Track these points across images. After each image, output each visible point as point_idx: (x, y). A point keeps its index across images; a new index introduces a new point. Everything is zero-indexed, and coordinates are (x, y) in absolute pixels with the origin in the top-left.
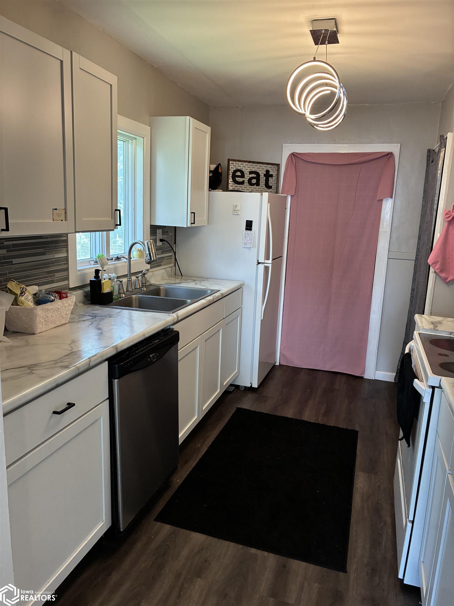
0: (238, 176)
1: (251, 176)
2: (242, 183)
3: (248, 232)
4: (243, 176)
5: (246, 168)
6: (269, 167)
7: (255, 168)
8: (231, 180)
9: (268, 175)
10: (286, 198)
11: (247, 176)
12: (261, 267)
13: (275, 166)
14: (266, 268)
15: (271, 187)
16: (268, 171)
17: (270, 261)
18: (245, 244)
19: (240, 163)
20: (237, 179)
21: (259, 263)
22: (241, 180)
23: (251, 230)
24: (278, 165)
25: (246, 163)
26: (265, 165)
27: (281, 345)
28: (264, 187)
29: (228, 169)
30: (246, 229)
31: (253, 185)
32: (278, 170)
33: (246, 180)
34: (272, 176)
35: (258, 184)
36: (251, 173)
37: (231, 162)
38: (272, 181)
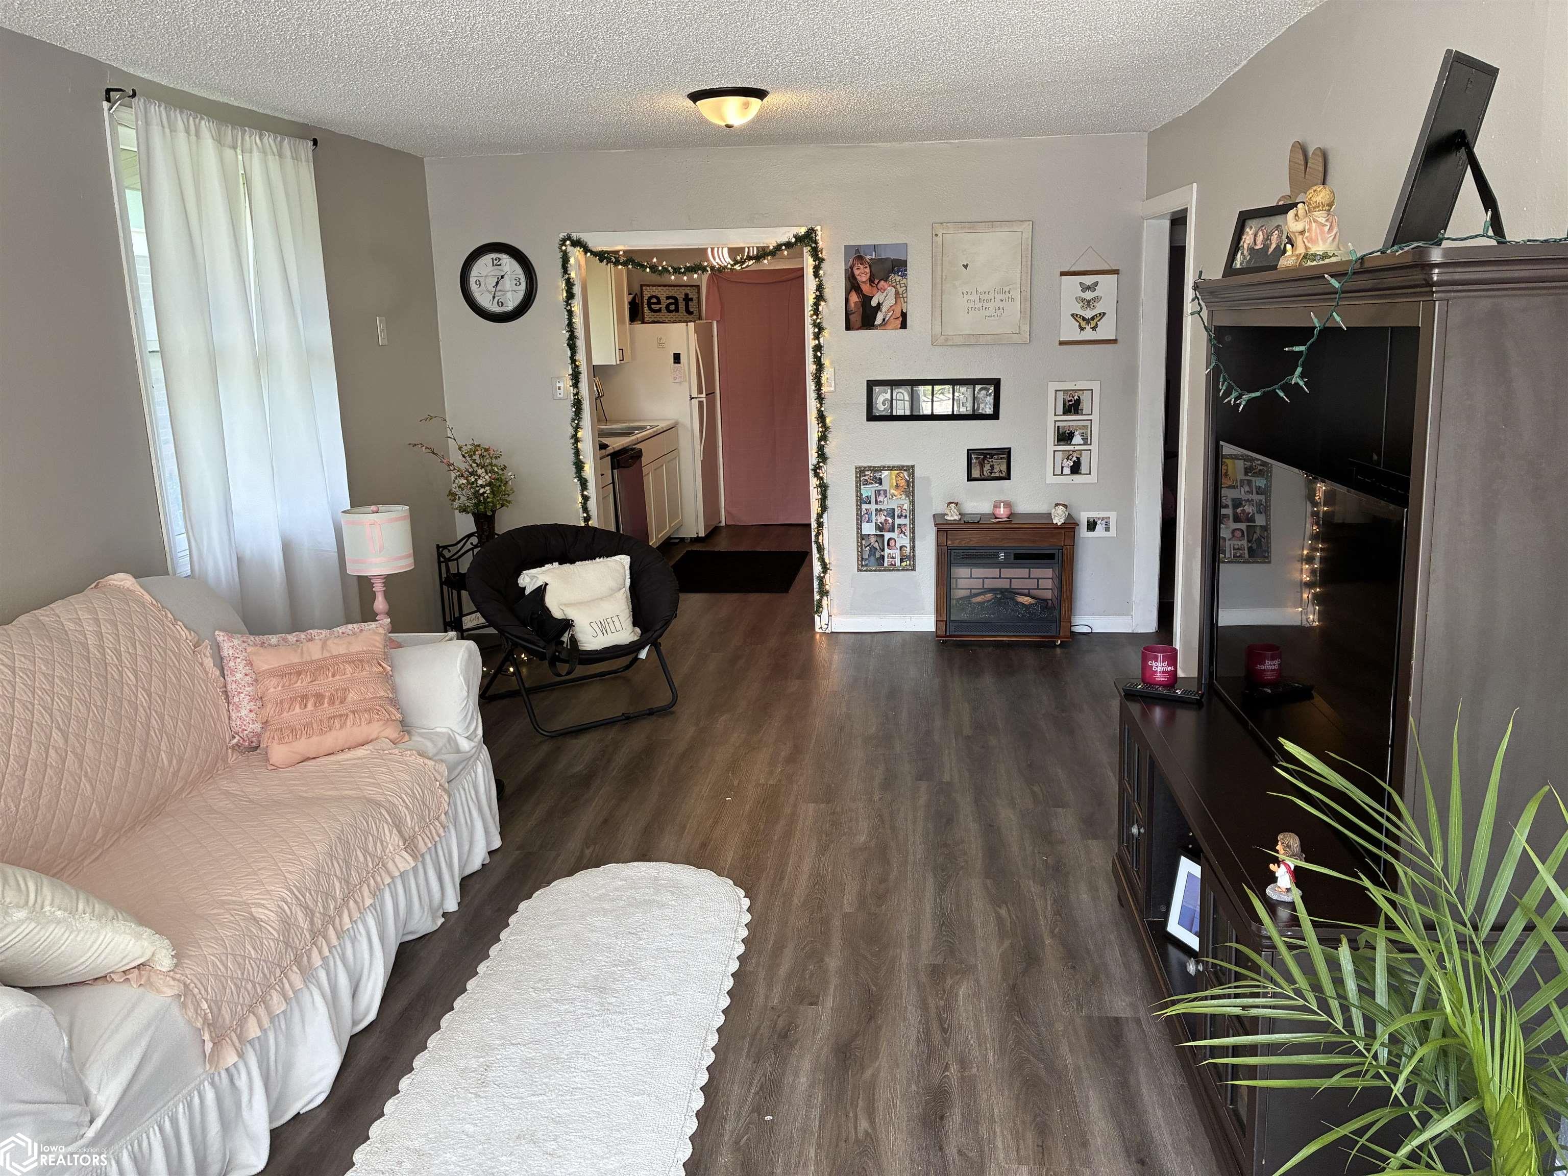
0: (654, 303)
1: (668, 301)
2: (659, 310)
3: (677, 365)
4: (659, 302)
5: (662, 293)
6: (687, 290)
7: (672, 292)
8: (646, 308)
9: (687, 299)
10: (711, 324)
11: (664, 302)
12: (695, 402)
13: (694, 288)
14: (701, 403)
15: (691, 313)
16: (686, 295)
17: (704, 395)
18: (675, 378)
19: (654, 288)
20: (653, 306)
21: (692, 398)
22: (657, 307)
23: (679, 363)
24: (698, 286)
25: (662, 288)
26: (683, 288)
27: (725, 500)
28: (685, 314)
29: (642, 297)
30: (675, 363)
31: (671, 311)
32: (699, 292)
33: (663, 306)
34: (691, 299)
35: (677, 310)
36: (668, 298)
37: (644, 288)
38: (693, 306)
